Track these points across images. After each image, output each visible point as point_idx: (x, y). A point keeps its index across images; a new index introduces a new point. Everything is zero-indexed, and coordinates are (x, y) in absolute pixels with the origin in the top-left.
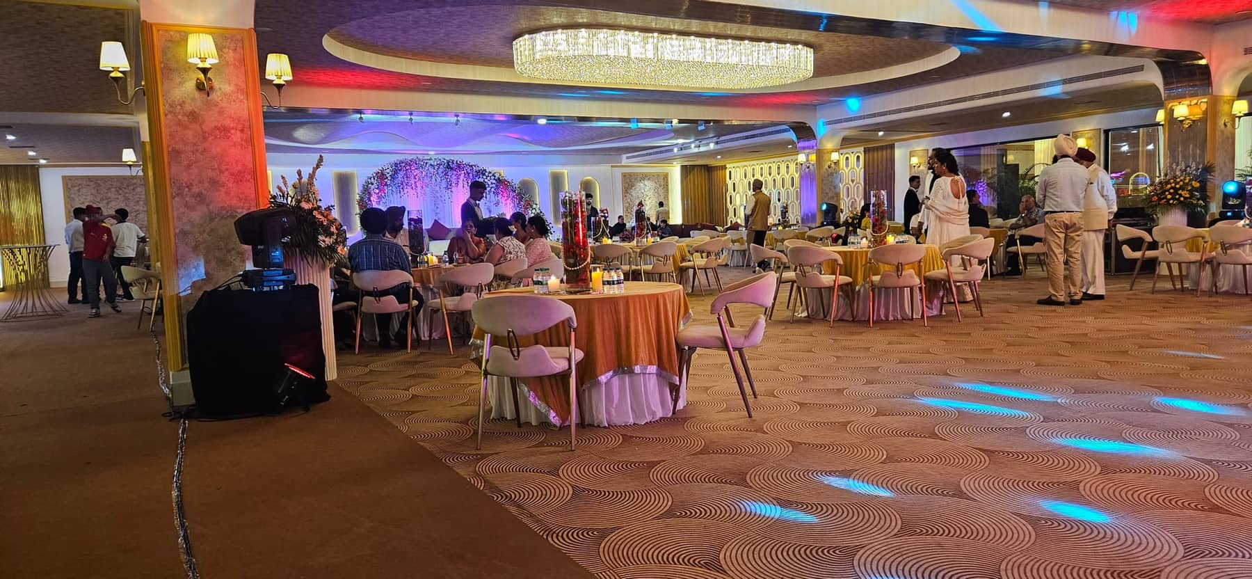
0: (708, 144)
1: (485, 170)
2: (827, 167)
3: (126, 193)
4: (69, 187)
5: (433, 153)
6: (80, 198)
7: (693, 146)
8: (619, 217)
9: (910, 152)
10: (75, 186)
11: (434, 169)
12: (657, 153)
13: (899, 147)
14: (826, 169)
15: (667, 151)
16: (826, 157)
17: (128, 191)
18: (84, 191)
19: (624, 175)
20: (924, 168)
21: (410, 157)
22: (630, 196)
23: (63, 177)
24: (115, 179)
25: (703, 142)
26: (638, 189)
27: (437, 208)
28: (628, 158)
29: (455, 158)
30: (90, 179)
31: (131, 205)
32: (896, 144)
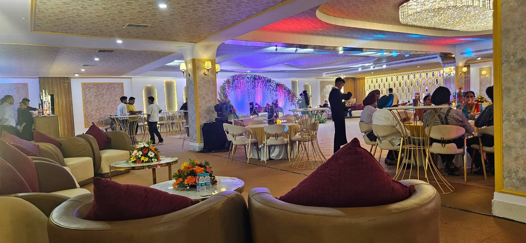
0: (382, 66)
1: (270, 80)
2: (460, 74)
3: (111, 91)
4: (85, 88)
5: (249, 71)
6: (90, 94)
7: (372, 67)
8: (325, 101)
9: (480, 69)
10: (87, 88)
11: (249, 79)
12: (348, 71)
13: (472, 66)
14: (459, 76)
15: (355, 70)
16: (460, 70)
17: (111, 90)
18: (91, 90)
19: (321, 82)
20: (489, 76)
21: (238, 74)
22: (323, 92)
23: (82, 83)
24: (106, 84)
25: (377, 65)
26: (326, 89)
27: (249, 97)
28: (326, 74)
29: (257, 74)
30: (94, 84)
31: (113, 97)
32: (471, 65)
